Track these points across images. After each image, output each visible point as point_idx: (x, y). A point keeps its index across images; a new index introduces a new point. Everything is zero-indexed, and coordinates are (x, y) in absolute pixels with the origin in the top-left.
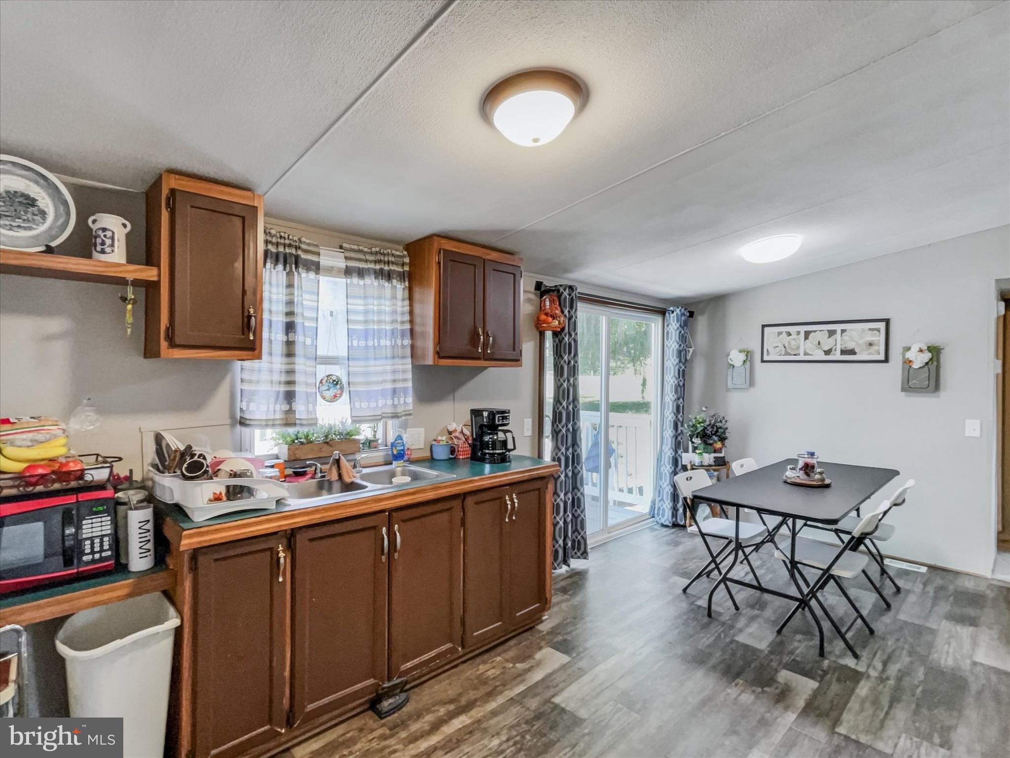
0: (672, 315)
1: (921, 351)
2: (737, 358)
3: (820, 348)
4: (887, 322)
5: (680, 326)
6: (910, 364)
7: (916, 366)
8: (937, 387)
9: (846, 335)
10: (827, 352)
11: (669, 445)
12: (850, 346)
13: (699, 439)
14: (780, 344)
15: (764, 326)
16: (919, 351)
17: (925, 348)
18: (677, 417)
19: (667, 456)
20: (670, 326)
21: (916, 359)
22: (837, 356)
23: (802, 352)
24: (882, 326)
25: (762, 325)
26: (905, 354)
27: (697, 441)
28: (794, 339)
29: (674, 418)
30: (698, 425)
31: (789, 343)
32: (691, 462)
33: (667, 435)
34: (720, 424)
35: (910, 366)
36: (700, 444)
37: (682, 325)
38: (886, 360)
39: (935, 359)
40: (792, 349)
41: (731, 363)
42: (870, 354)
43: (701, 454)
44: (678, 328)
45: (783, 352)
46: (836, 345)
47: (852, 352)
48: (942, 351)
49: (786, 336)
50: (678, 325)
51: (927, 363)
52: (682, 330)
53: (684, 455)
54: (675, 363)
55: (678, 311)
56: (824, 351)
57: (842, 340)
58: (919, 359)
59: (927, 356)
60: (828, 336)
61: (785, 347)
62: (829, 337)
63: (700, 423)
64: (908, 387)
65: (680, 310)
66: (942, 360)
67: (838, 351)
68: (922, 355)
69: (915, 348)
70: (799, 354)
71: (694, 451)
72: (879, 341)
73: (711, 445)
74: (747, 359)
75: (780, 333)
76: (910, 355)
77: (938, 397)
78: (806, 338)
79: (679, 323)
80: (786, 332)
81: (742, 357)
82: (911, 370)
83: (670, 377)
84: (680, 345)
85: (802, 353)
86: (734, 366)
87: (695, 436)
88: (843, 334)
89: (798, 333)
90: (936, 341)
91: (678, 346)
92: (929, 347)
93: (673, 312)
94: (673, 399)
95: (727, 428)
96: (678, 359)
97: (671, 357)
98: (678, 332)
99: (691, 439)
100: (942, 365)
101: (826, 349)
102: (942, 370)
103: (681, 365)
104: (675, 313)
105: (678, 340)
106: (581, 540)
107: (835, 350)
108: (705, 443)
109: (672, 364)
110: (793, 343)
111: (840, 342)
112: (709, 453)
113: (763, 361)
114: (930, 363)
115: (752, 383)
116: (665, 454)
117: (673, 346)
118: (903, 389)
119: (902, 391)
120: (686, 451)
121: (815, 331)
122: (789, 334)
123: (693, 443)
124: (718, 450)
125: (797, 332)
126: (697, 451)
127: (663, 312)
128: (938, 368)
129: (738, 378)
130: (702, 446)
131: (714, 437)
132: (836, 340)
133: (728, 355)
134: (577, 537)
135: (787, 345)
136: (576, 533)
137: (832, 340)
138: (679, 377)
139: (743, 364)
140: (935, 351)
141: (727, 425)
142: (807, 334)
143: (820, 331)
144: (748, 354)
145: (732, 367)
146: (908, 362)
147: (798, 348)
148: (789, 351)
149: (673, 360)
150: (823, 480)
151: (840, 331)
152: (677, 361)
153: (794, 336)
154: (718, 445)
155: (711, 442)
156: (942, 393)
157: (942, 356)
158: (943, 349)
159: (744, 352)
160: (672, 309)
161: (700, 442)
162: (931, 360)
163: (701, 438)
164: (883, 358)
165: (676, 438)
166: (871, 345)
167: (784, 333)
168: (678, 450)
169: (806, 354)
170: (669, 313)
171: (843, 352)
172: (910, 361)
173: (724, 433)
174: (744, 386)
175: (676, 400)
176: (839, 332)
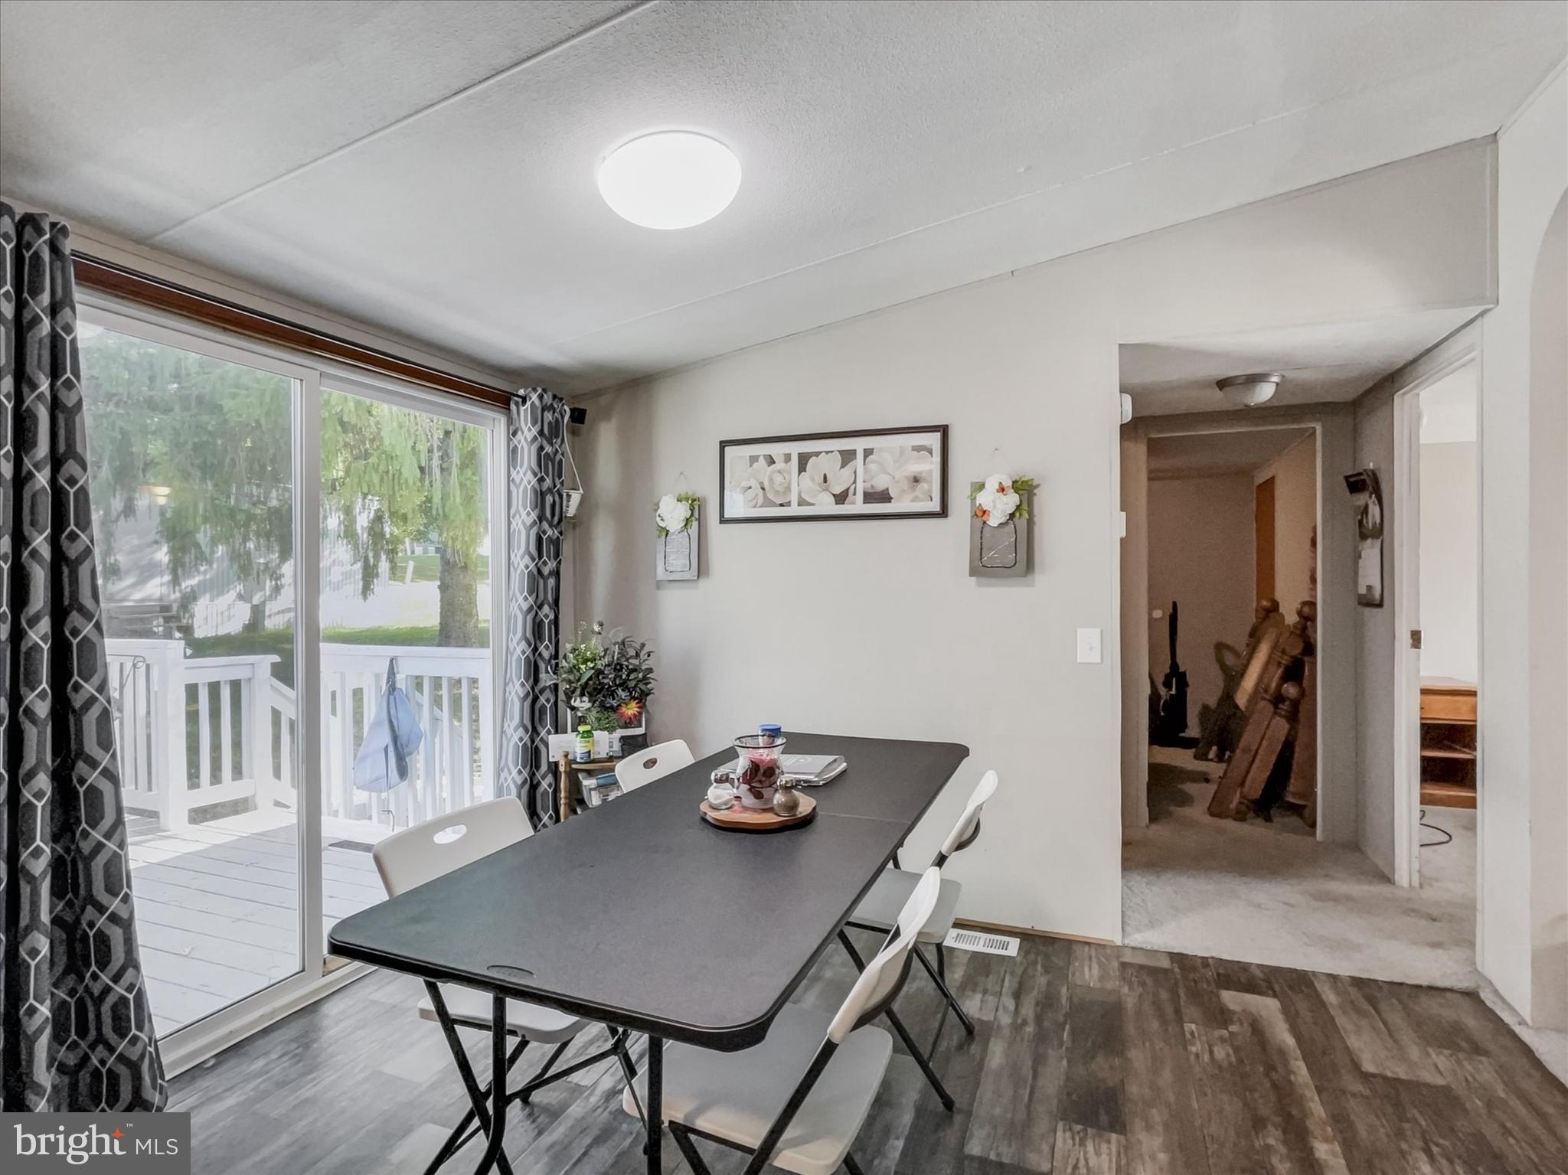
0: (522, 409)
1: (1002, 489)
2: (672, 513)
3: (827, 490)
4: (944, 430)
5: (541, 433)
6: (984, 518)
7: (994, 521)
8: (1030, 566)
9: (871, 462)
10: (841, 498)
11: (517, 720)
12: (880, 483)
13: (586, 699)
14: (753, 483)
15: (723, 445)
16: (998, 491)
17: (1008, 483)
18: (536, 649)
19: (512, 744)
20: (520, 433)
21: (994, 507)
22: (857, 506)
23: (794, 499)
24: (934, 440)
25: (721, 442)
26: (975, 498)
27: (582, 704)
28: (779, 472)
29: (529, 652)
30: (583, 667)
31: (771, 480)
32: (566, 756)
33: (513, 693)
34: (636, 662)
35: (985, 523)
36: (589, 709)
37: (546, 431)
38: (943, 513)
39: (1025, 506)
40: (777, 493)
41: (662, 524)
42: (915, 499)
43: (588, 734)
44: (535, 439)
45: (761, 501)
46: (855, 482)
47: (884, 497)
48: (1036, 491)
49: (766, 465)
50: (535, 431)
51: (1012, 516)
52: (545, 443)
53: (553, 739)
54: (529, 521)
55: (534, 397)
56: (834, 495)
57: (866, 471)
58: (1000, 506)
59: (1012, 500)
60: (840, 464)
61: (763, 489)
62: (843, 466)
63: (585, 662)
64: (981, 567)
65: (541, 397)
66: (1036, 511)
67: (860, 496)
68: (1004, 499)
69: (992, 485)
70: (789, 504)
71: (574, 730)
72: (930, 471)
73: (615, 709)
74: (692, 515)
75: (754, 459)
76: (985, 499)
77: (1032, 585)
78: (802, 468)
79: (538, 426)
80: (764, 456)
81: (682, 511)
82: (986, 529)
83: (518, 557)
84: (541, 480)
85: (794, 501)
86: (668, 532)
87: (578, 692)
88: (868, 460)
89: (788, 458)
90: (1026, 468)
91: (534, 481)
92: (1014, 482)
93: (524, 399)
94: (525, 606)
95: (650, 670)
96: (537, 511)
97: (521, 509)
98: (534, 448)
99: (569, 698)
100: (1036, 519)
101: (838, 490)
102: (1036, 529)
103: (545, 525)
104: (528, 403)
105: (536, 469)
106: (123, 1071)
107: (855, 494)
108: (604, 708)
109: (523, 523)
110: (779, 479)
111: (864, 475)
112: (611, 730)
113: (723, 520)
114: (1018, 515)
115: (702, 569)
116: (509, 741)
117: (525, 481)
118: (973, 572)
119: (971, 575)
120: (558, 728)
121: (817, 454)
122: (771, 461)
123: (573, 708)
124: (631, 722)
125: (785, 455)
126: (581, 729)
127: (502, 400)
128: (1030, 523)
129: (677, 557)
130: (593, 716)
131: (620, 692)
132: (855, 472)
133: (657, 507)
134: (103, 1062)
135: (766, 485)
136: (100, 1048)
137: (848, 471)
138: (540, 556)
139: (686, 525)
140: (1025, 489)
141: (649, 663)
142: (804, 460)
143: (827, 452)
144: (696, 506)
145: (664, 534)
146: (980, 514)
147: (788, 489)
148: (771, 496)
149: (524, 514)
150: (792, 806)
151: (862, 451)
152: (534, 516)
153: (780, 465)
154: (631, 709)
155: (615, 703)
156: (1040, 578)
157: (1037, 501)
158: (1038, 486)
159: (687, 499)
160: (521, 392)
161: (587, 705)
162: (1018, 507)
163: (590, 695)
164: (937, 509)
165: (535, 699)
166: (916, 480)
167: (761, 459)
168: (539, 728)
169: (802, 502)
170: (517, 404)
171: (869, 497)
172: (984, 512)
173: (645, 680)
174: (687, 576)
175: (531, 608)
176: (860, 455)
